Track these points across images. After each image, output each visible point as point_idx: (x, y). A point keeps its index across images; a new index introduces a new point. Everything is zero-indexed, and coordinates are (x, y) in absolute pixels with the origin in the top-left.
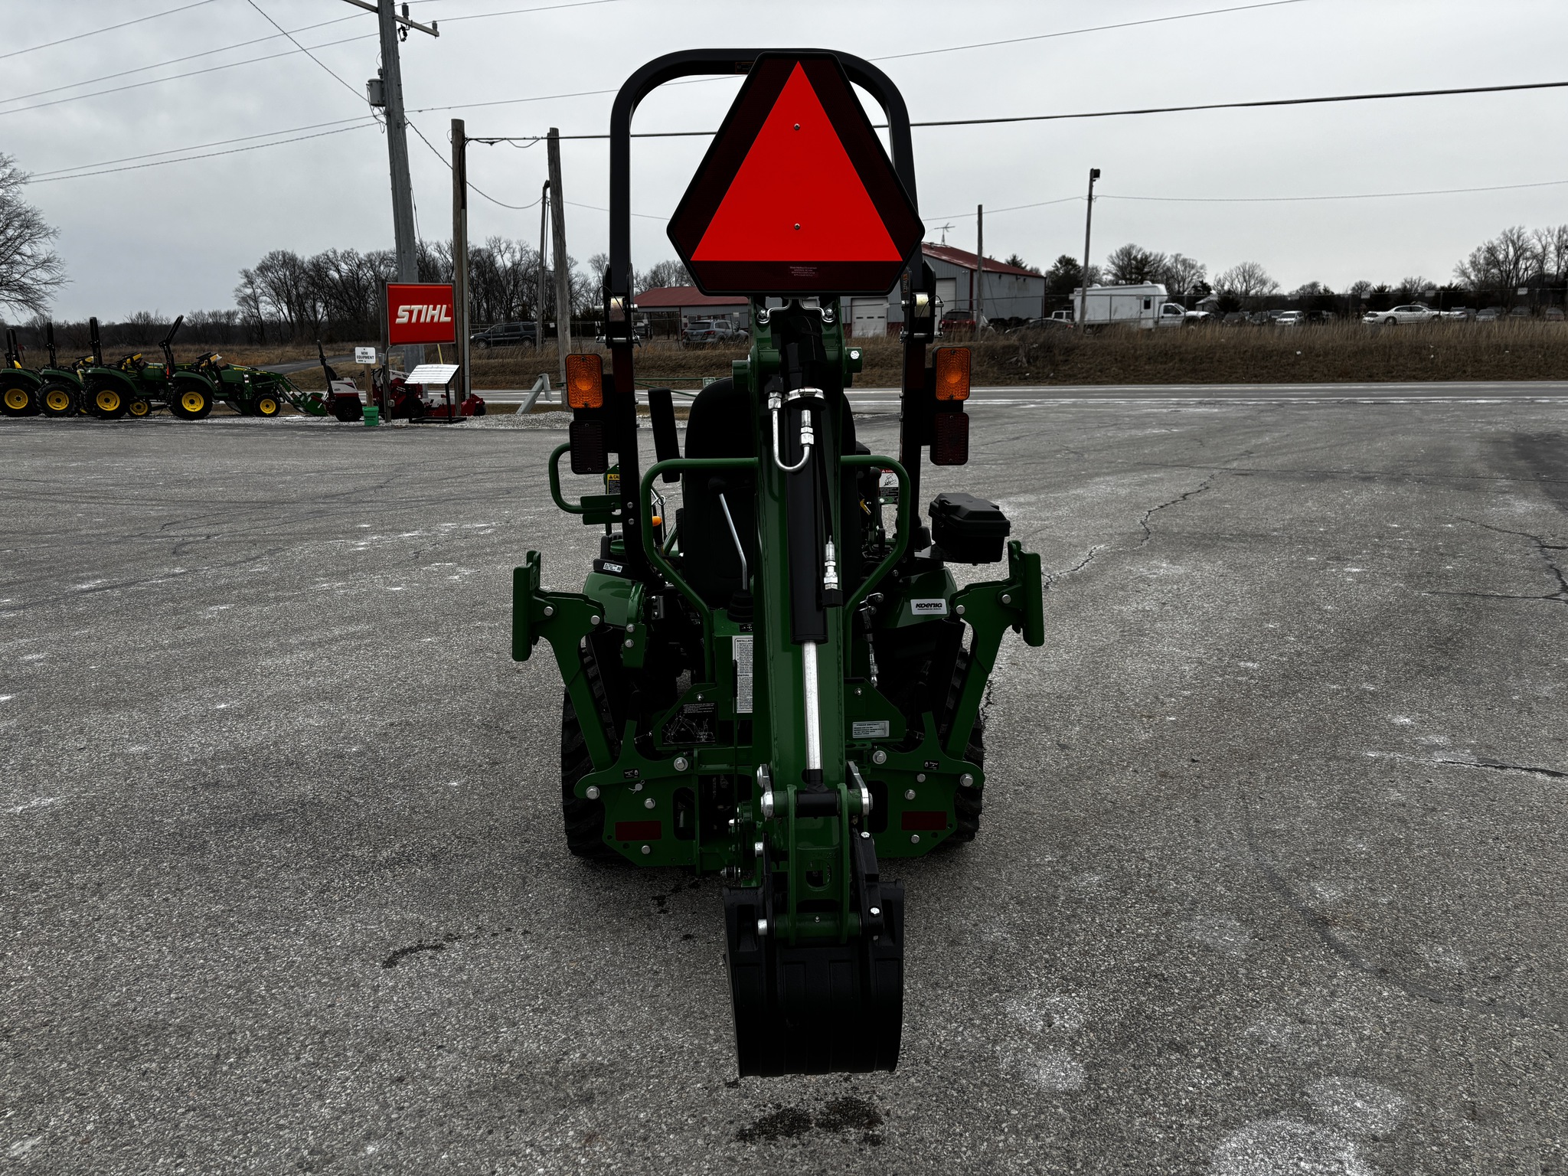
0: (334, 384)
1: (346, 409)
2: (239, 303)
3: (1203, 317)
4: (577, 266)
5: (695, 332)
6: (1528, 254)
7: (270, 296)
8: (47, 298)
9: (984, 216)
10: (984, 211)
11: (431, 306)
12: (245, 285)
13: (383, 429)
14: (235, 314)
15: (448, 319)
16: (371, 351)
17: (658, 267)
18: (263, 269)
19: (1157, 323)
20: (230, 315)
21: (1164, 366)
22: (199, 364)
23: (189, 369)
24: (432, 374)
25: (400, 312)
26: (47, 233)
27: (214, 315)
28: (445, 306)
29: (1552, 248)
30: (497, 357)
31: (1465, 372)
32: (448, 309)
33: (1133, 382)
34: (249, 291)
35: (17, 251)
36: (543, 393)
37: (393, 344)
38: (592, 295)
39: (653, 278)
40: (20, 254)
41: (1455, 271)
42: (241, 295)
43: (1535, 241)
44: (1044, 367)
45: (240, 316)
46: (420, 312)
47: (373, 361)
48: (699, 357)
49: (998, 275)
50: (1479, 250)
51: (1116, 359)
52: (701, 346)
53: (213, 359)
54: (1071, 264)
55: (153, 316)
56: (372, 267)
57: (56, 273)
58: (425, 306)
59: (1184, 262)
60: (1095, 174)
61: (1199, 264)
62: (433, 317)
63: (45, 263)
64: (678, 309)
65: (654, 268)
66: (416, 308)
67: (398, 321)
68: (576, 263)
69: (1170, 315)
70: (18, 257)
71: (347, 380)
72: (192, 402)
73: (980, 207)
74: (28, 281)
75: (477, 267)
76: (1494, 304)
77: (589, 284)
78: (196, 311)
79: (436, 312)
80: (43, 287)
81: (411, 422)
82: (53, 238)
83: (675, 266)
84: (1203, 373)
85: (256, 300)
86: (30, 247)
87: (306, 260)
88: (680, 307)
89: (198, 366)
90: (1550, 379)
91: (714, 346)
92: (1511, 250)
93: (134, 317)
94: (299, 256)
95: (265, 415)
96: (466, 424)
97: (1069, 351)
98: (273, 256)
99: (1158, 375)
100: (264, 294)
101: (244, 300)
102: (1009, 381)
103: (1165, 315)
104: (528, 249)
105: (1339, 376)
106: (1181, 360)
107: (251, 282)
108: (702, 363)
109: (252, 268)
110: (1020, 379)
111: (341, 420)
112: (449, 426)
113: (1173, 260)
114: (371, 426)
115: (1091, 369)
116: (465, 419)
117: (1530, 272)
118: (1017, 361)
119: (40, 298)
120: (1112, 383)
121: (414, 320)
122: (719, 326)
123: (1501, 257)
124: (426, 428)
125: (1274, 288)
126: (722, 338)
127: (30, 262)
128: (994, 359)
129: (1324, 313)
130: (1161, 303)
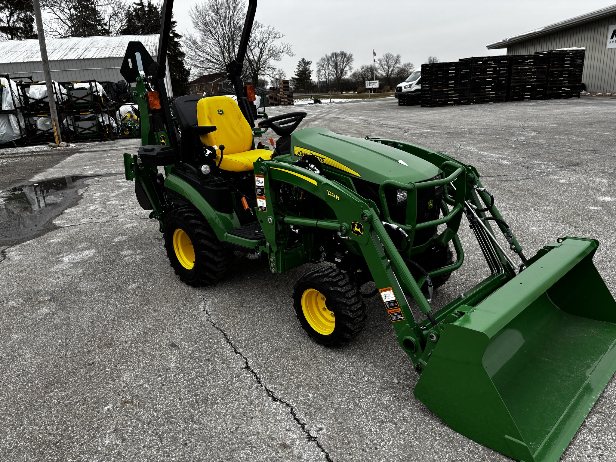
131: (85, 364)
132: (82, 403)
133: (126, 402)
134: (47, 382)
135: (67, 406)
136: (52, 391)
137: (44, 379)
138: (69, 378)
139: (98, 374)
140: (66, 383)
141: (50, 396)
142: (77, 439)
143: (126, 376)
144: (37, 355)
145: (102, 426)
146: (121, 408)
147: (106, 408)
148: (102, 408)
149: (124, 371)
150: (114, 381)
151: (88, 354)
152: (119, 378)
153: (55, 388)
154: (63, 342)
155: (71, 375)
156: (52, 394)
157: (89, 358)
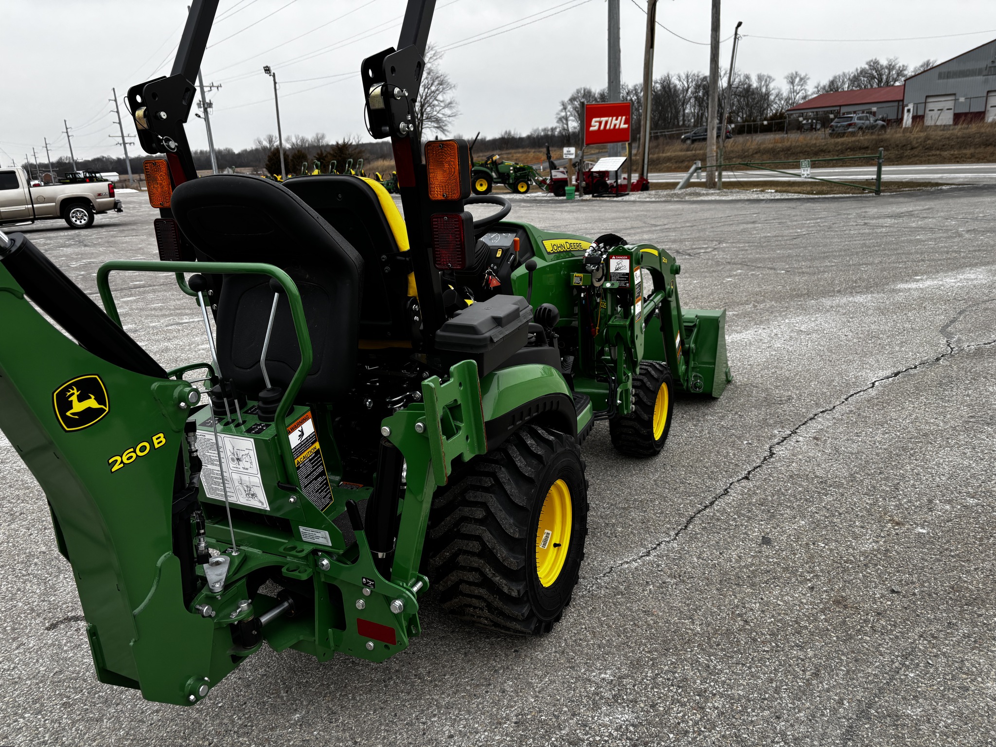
0: (554, 172)
1: (558, 188)
2: (558, 122)
4: (774, 82)
5: (839, 125)
7: (575, 116)
8: (449, 125)
11: (614, 118)
12: (561, 111)
13: (578, 201)
14: (556, 128)
15: (626, 126)
16: (573, 150)
17: (835, 77)
18: (572, 100)
20: (553, 130)
22: (487, 161)
23: (482, 165)
24: (609, 164)
25: (593, 123)
26: (452, 87)
27: (545, 130)
28: (624, 118)
30: (692, 150)
32: (626, 119)
34: (563, 114)
35: (435, 99)
36: (695, 174)
37: (587, 144)
38: (783, 102)
39: (830, 86)
40: (437, 100)
42: (559, 116)
45: (558, 130)
46: (606, 122)
47: (573, 157)
48: (837, 143)
52: (842, 135)
53: (494, 158)
55: (512, 133)
56: (636, 94)
57: (454, 110)
58: (610, 118)
62: (615, 125)
63: (449, 105)
64: (838, 108)
65: (831, 79)
66: (604, 119)
67: (592, 129)
68: (774, 80)
70: (436, 102)
71: (561, 169)
72: (481, 185)
74: (440, 115)
75: (704, 89)
77: (782, 95)
78: (535, 128)
79: (618, 122)
80: (448, 119)
81: (593, 196)
82: (454, 90)
83: (850, 76)
85: (567, 120)
86: (443, 96)
87: (597, 92)
88: (840, 106)
89: (486, 163)
91: (853, 134)
93: (503, 133)
94: (593, 90)
95: (520, 193)
96: (626, 198)
98: (578, 91)
100: (571, 115)
101: (560, 120)
104: (739, 73)
107: (565, 108)
108: (840, 147)
109: (566, 99)
111: (557, 195)
112: (615, 199)
114: (571, 200)
116: (628, 194)
119: (446, 125)
121: (602, 127)
122: (860, 119)
124: (603, 200)
126: (861, 128)
127: (442, 104)
131: (904, 597)
132: (947, 553)
133: (898, 524)
134: (979, 608)
135: (968, 560)
136: (978, 591)
137: (981, 615)
138: (942, 593)
139: (898, 572)
140: (953, 588)
141: (984, 584)
142: (976, 524)
143: (868, 547)
144: (972, 673)
145: (942, 520)
146: (908, 522)
147: (924, 531)
148: (928, 533)
149: (863, 553)
150: (887, 550)
151: (885, 611)
152: (879, 549)
153: (971, 591)
154: (908, 667)
155: (936, 594)
156: (980, 586)
157: (889, 603)
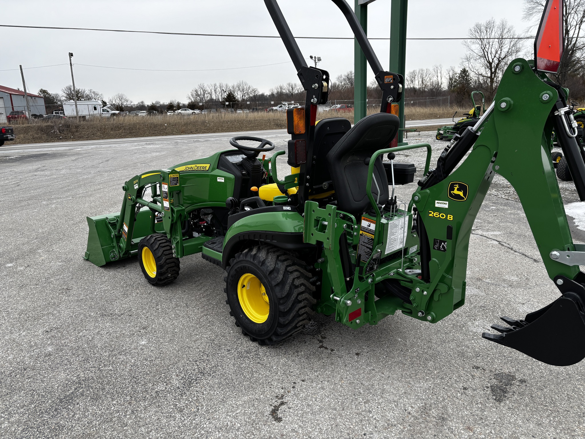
3: (118, 113)
6: (207, 92)
9: (23, 70)
10: (23, 68)
19: (100, 116)
21: (118, 132)
29: (213, 91)
31: (219, 130)
33: (108, 139)
41: (187, 97)
43: (208, 88)
44: (68, 134)
49: (23, 96)
50: (193, 91)
51: (98, 130)
54: (46, 92)
59: (94, 92)
60: (71, 55)
61: (100, 94)
69: (105, 113)
73: (21, 66)
76: (206, 108)
84: (134, 134)
90: (243, 131)
92: (202, 91)
97: (77, 127)
99: (117, 135)
102: (53, 140)
103: (103, 113)
105: (182, 133)
106: (124, 129)
110: (58, 139)
113: (89, 92)
115: (89, 134)
117: (208, 98)
118: (54, 132)
120: (99, 139)
123: (199, 93)
125: (131, 103)
128: (43, 131)
129: (154, 111)
130: (101, 108)
